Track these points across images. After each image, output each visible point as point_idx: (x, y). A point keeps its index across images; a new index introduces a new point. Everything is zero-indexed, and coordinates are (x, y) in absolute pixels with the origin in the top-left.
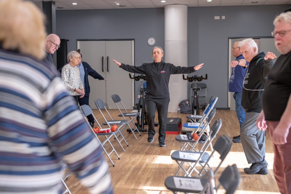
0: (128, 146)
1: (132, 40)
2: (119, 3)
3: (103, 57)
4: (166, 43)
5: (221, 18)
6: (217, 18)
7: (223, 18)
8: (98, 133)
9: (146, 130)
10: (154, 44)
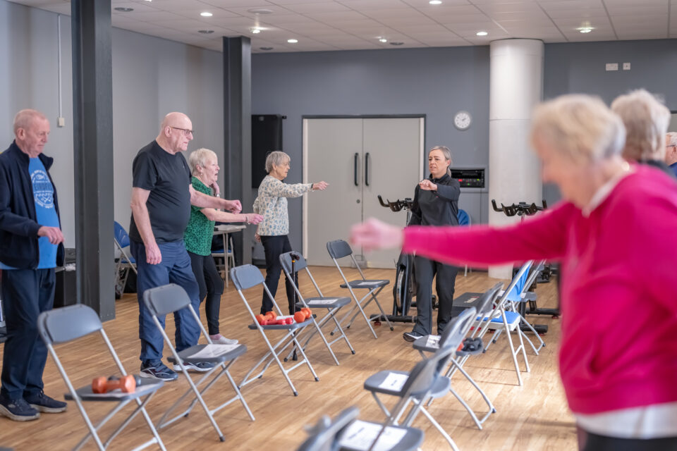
0: (353, 353)
1: (419, 117)
2: (385, 39)
3: (357, 154)
4: (492, 124)
5: (621, 67)
6: (612, 67)
7: (625, 68)
8: (268, 324)
9: (409, 318)
10: (467, 125)
